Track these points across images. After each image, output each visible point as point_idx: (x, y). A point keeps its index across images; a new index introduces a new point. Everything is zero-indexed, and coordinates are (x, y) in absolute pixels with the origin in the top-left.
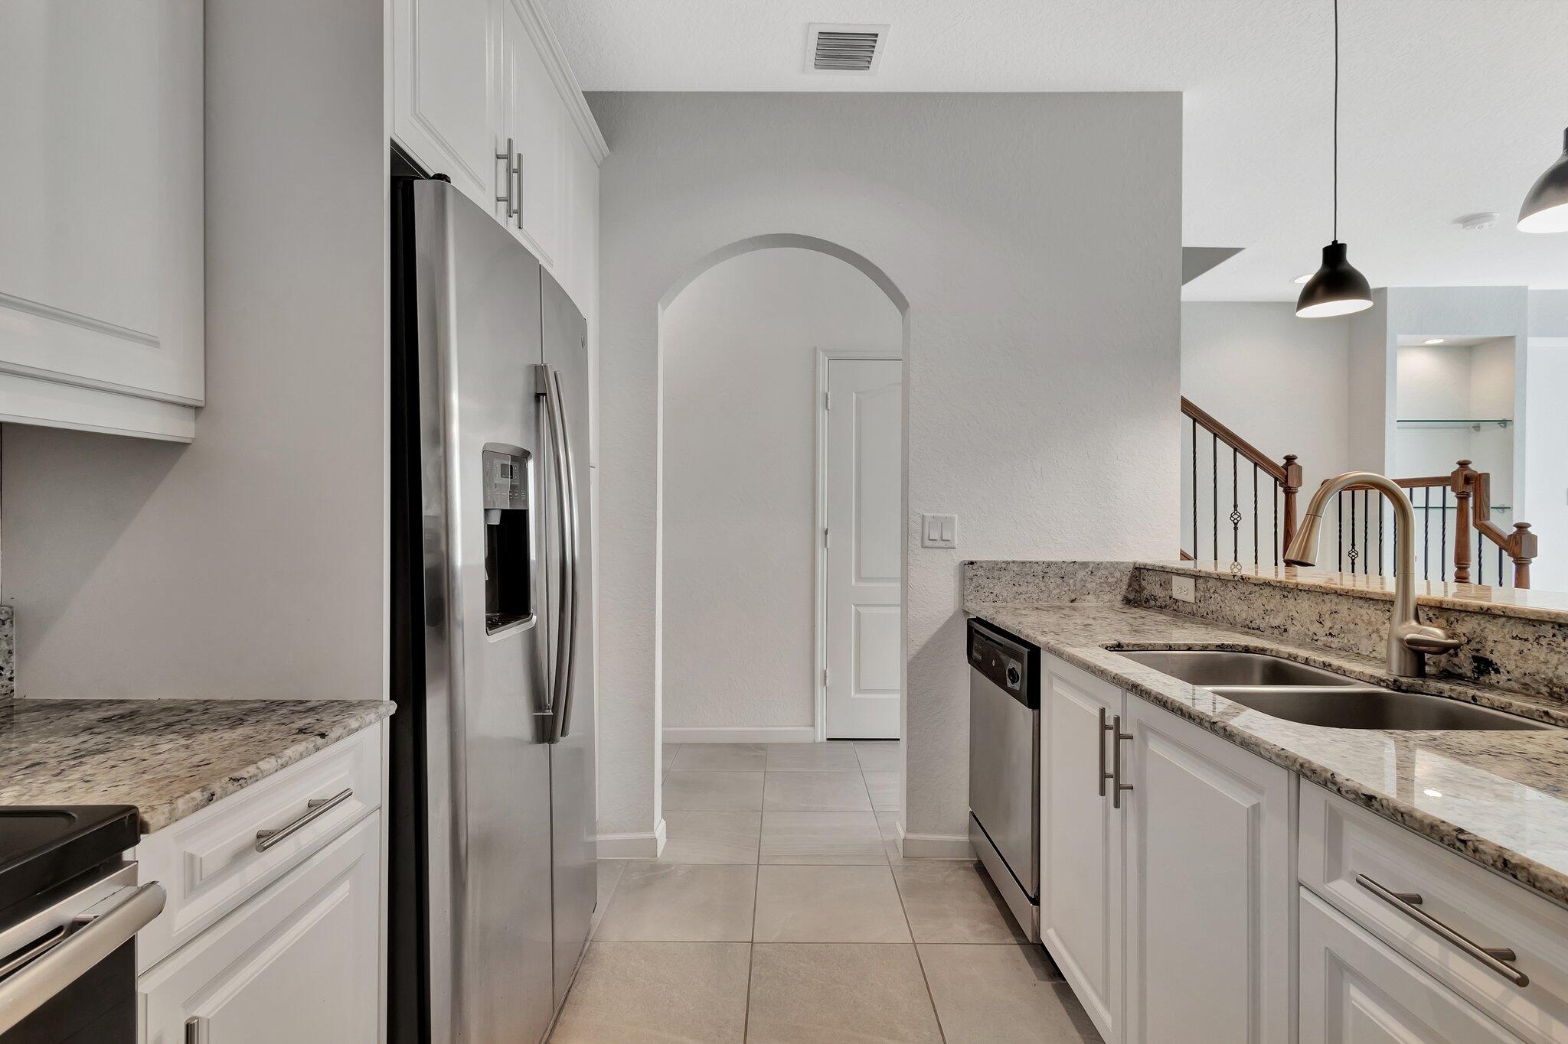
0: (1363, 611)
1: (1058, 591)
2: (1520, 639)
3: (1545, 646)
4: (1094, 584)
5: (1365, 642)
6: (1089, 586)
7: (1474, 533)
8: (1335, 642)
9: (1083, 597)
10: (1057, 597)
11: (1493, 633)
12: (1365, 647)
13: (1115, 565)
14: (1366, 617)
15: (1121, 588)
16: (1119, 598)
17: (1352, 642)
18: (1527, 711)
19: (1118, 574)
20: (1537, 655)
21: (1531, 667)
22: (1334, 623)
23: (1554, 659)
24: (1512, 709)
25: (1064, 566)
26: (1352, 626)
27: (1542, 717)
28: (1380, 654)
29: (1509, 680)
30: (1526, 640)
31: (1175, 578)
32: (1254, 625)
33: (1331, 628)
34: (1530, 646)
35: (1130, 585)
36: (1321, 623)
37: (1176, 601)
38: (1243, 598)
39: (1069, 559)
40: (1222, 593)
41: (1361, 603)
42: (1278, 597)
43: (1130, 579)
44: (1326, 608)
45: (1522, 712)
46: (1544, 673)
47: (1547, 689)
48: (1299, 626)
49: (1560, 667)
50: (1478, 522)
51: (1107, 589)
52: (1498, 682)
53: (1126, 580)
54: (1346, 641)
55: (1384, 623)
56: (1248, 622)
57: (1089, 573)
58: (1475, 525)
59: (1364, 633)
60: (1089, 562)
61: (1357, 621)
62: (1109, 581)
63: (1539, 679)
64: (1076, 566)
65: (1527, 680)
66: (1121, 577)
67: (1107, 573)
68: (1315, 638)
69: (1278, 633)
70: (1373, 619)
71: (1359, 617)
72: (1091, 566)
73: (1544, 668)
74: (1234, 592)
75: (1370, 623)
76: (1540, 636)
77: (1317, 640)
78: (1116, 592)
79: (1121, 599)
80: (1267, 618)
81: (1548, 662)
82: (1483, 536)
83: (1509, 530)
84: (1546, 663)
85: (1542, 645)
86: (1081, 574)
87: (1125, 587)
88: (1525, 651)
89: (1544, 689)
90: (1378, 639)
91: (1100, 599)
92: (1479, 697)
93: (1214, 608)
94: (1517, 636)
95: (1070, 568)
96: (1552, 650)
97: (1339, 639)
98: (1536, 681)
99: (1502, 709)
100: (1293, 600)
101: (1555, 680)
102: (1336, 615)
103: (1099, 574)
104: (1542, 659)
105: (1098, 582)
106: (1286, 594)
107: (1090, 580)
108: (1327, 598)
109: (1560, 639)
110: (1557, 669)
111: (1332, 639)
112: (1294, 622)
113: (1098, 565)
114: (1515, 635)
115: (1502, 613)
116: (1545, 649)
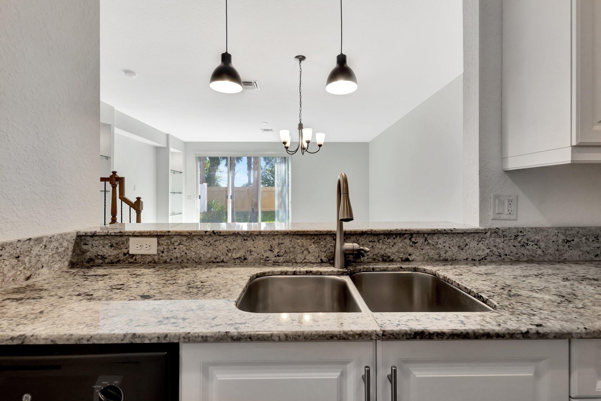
0: (299, 241)
1: (13, 272)
2: (372, 242)
3: (381, 243)
4: (48, 256)
5: (300, 256)
6: (43, 259)
7: (119, 201)
8: (281, 259)
9: (37, 272)
10: (12, 279)
11: (362, 241)
12: (300, 258)
13: (63, 236)
14: (300, 244)
15: (67, 255)
16: (67, 263)
17: (292, 257)
18: (394, 269)
19: (65, 244)
20: (378, 246)
21: (376, 251)
22: (281, 250)
23: (384, 247)
24: (389, 270)
25: (19, 245)
26: (292, 249)
27: (400, 270)
28: (308, 260)
29: (368, 258)
30: (375, 242)
31: (132, 240)
32: (218, 260)
33: (278, 252)
34: (376, 244)
35: (74, 251)
36: (272, 251)
37: (133, 255)
38: (208, 245)
39: (24, 236)
40: (187, 244)
41: (298, 237)
42: (239, 241)
43: (74, 246)
44: (275, 243)
45: (392, 269)
46: (381, 253)
47: (382, 259)
48: (255, 255)
49: (386, 250)
50: (121, 197)
51: (58, 259)
52: (364, 260)
53: (71, 247)
54: (288, 257)
55: (311, 245)
56: (213, 259)
57: (43, 247)
58: (120, 198)
59: (299, 251)
60: (43, 237)
61: (295, 246)
62: (59, 251)
63: (379, 256)
64: (32, 243)
65: (375, 257)
66: (68, 245)
67: (57, 244)
68: (267, 259)
69: (239, 261)
70: (305, 244)
71: (296, 244)
72: (45, 240)
73: (381, 251)
74: (200, 242)
75: (303, 246)
76: (379, 239)
77: (269, 260)
78: (64, 260)
79: (68, 264)
80: (230, 255)
81: (382, 248)
82: (123, 202)
83: (133, 200)
84: (381, 249)
85: (380, 243)
86: (36, 250)
87: (70, 254)
88: (374, 246)
89: (380, 259)
90: (307, 253)
91: (52, 269)
92: (375, 268)
93: (178, 255)
94: (371, 241)
95: (26, 247)
96: (384, 244)
97: (283, 257)
98: (378, 257)
99: (384, 270)
100: (252, 241)
101: (384, 255)
102: (282, 245)
103: (52, 246)
104: (380, 248)
105: (51, 254)
106: (246, 238)
107: (43, 254)
108: (276, 237)
109: (386, 239)
110: (385, 250)
111: (279, 258)
112: (251, 253)
113: (51, 239)
114: (370, 241)
115: (370, 233)
116: (381, 244)
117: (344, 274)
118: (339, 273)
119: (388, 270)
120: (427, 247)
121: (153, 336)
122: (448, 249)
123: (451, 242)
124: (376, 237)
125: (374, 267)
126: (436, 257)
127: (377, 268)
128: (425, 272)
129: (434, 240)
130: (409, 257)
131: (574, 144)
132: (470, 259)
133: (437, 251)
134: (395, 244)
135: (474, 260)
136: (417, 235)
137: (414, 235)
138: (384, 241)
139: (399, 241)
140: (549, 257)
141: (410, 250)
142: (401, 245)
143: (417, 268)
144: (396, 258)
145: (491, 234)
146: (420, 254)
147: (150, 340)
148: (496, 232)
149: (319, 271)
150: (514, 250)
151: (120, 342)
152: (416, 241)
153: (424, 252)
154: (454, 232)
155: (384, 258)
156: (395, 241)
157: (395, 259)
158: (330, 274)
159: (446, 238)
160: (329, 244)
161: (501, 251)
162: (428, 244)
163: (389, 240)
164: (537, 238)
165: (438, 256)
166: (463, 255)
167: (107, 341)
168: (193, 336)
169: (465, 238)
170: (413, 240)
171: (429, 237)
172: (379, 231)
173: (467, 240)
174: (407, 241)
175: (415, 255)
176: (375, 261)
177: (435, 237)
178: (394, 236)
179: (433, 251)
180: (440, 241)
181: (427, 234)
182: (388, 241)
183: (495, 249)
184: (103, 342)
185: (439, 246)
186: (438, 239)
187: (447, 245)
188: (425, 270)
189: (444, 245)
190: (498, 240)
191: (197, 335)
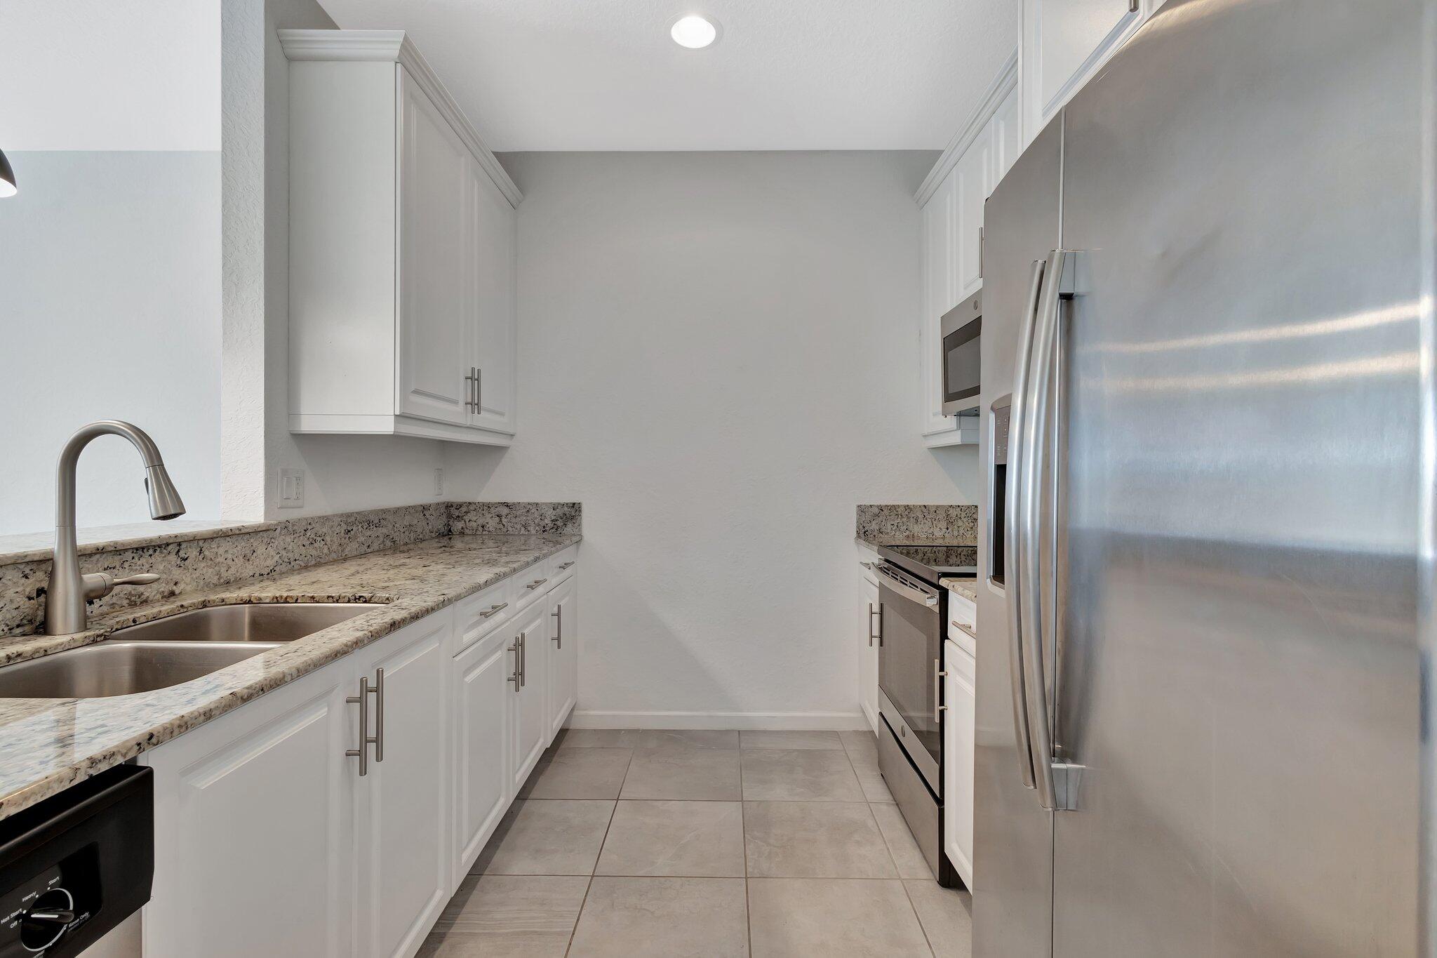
47: (128, 601)
76: (124, 562)
89: (125, 602)
101: (133, 592)
109: (136, 558)
114: (106, 567)
115: (113, 549)
116: (127, 570)
117: (99, 639)
118: (87, 641)
119: (160, 616)
120: (203, 565)
121: (129, 745)
122: (230, 562)
123: (235, 550)
124: (117, 558)
125: (136, 615)
126: (215, 579)
127: (142, 616)
128: (223, 603)
129: (213, 550)
130: (174, 588)
131: (398, 413)
132: (257, 575)
133: (217, 568)
134: (151, 567)
135: (262, 575)
136: (189, 545)
137: (184, 546)
138: (132, 564)
139: (159, 559)
140: (334, 556)
141: (177, 574)
142: (161, 567)
143: (209, 602)
144: (153, 594)
145: (281, 531)
146: (192, 578)
147: (124, 755)
148: (287, 527)
149: (41, 648)
150: (303, 550)
151: (67, 786)
152: (186, 556)
153: (198, 573)
154: (243, 531)
155: (133, 598)
156: (152, 560)
157: (151, 598)
158: (67, 647)
159: (228, 544)
160: (12, 590)
161: (291, 555)
162: (203, 559)
163: (143, 561)
164: (324, 530)
165: (217, 577)
166: (249, 570)
167: (39, 795)
168: (192, 718)
169: (252, 540)
170: (182, 554)
171: (206, 545)
172: (123, 544)
173: (254, 545)
174: (173, 557)
175: (185, 583)
176: (113, 608)
177: (214, 545)
178: (151, 552)
179: (210, 570)
180: (221, 551)
181: (203, 541)
182: (139, 563)
183: (284, 553)
184: (31, 803)
185: (220, 559)
186: (218, 547)
187: (230, 556)
188: (223, 600)
189: (226, 556)
190: (288, 539)
191: (196, 714)
